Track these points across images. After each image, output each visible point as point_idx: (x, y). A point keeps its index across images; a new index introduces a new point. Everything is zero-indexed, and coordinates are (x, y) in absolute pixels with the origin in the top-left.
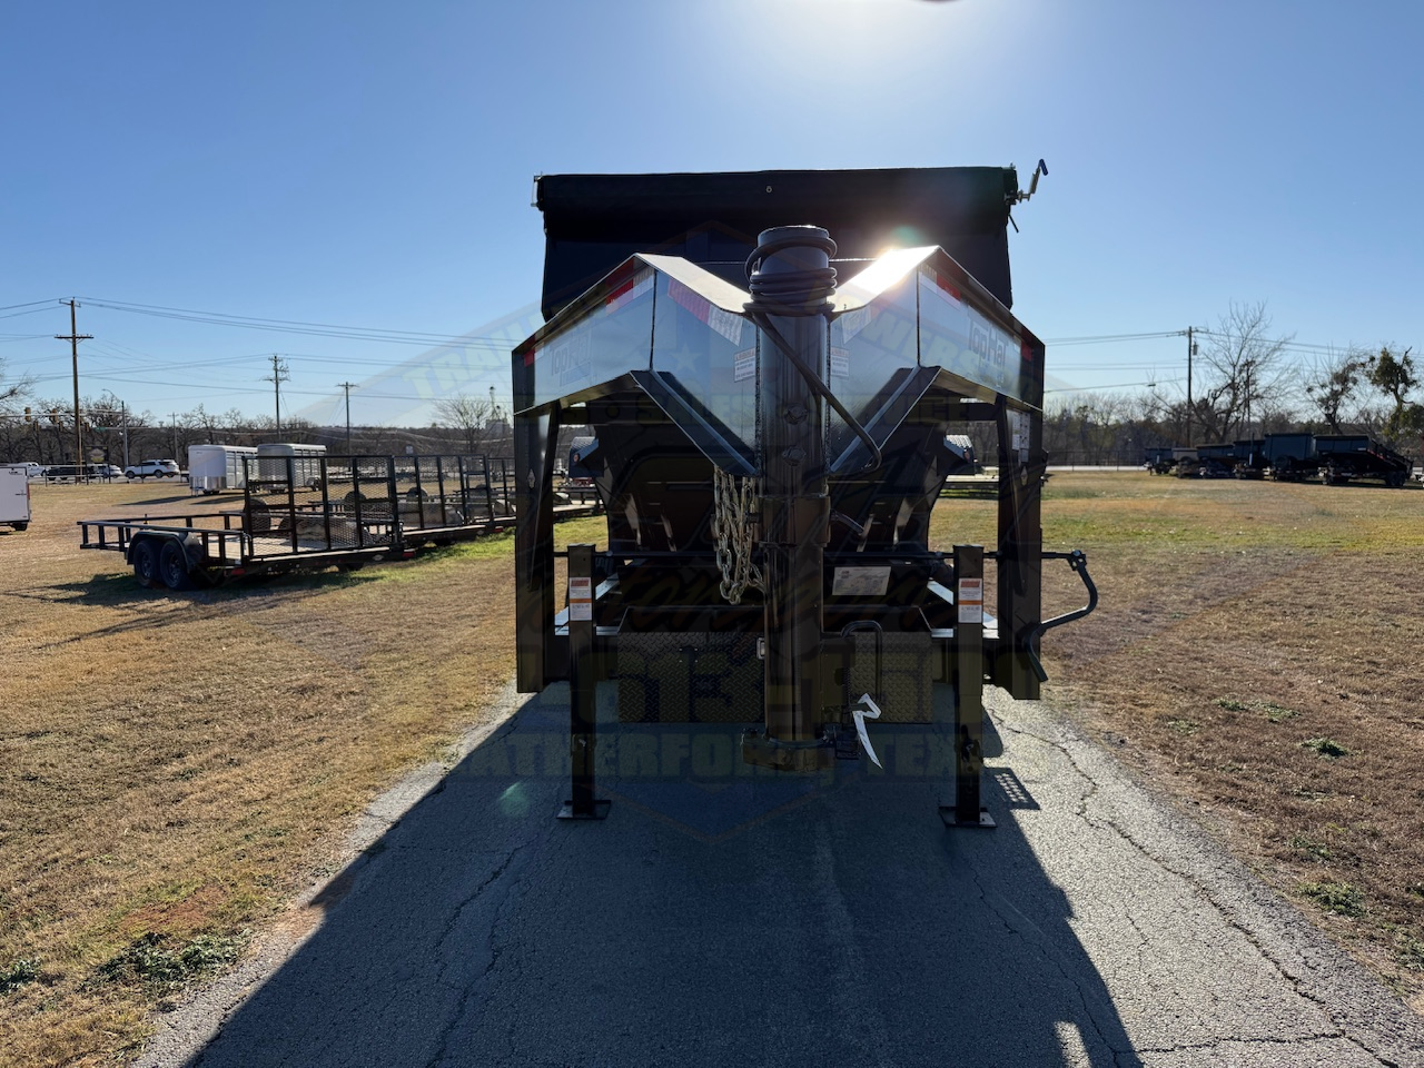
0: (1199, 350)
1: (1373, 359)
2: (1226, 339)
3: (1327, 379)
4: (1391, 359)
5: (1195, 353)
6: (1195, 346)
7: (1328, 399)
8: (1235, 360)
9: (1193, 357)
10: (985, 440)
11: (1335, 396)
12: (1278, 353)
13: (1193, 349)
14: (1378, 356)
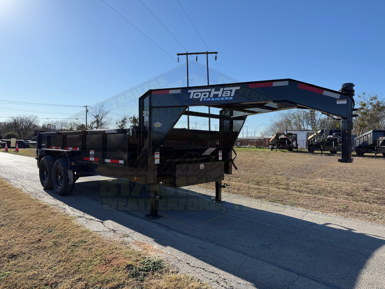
0: (89, 111)
1: (132, 117)
2: (96, 109)
3: (121, 121)
4: (135, 118)
5: (88, 112)
6: (88, 110)
7: (121, 126)
8: (98, 115)
9: (87, 113)
10: (24, 132)
11: (122, 125)
12: (107, 114)
13: (87, 111)
14: (133, 117)
